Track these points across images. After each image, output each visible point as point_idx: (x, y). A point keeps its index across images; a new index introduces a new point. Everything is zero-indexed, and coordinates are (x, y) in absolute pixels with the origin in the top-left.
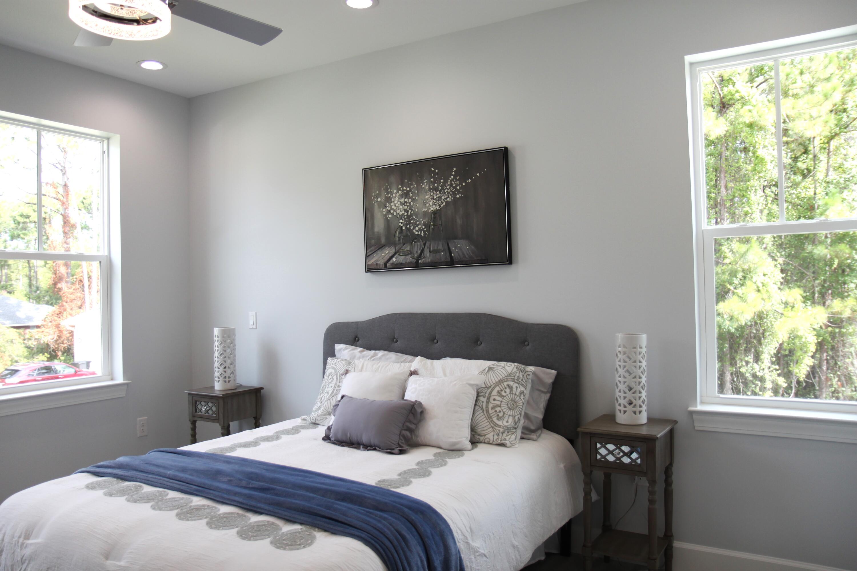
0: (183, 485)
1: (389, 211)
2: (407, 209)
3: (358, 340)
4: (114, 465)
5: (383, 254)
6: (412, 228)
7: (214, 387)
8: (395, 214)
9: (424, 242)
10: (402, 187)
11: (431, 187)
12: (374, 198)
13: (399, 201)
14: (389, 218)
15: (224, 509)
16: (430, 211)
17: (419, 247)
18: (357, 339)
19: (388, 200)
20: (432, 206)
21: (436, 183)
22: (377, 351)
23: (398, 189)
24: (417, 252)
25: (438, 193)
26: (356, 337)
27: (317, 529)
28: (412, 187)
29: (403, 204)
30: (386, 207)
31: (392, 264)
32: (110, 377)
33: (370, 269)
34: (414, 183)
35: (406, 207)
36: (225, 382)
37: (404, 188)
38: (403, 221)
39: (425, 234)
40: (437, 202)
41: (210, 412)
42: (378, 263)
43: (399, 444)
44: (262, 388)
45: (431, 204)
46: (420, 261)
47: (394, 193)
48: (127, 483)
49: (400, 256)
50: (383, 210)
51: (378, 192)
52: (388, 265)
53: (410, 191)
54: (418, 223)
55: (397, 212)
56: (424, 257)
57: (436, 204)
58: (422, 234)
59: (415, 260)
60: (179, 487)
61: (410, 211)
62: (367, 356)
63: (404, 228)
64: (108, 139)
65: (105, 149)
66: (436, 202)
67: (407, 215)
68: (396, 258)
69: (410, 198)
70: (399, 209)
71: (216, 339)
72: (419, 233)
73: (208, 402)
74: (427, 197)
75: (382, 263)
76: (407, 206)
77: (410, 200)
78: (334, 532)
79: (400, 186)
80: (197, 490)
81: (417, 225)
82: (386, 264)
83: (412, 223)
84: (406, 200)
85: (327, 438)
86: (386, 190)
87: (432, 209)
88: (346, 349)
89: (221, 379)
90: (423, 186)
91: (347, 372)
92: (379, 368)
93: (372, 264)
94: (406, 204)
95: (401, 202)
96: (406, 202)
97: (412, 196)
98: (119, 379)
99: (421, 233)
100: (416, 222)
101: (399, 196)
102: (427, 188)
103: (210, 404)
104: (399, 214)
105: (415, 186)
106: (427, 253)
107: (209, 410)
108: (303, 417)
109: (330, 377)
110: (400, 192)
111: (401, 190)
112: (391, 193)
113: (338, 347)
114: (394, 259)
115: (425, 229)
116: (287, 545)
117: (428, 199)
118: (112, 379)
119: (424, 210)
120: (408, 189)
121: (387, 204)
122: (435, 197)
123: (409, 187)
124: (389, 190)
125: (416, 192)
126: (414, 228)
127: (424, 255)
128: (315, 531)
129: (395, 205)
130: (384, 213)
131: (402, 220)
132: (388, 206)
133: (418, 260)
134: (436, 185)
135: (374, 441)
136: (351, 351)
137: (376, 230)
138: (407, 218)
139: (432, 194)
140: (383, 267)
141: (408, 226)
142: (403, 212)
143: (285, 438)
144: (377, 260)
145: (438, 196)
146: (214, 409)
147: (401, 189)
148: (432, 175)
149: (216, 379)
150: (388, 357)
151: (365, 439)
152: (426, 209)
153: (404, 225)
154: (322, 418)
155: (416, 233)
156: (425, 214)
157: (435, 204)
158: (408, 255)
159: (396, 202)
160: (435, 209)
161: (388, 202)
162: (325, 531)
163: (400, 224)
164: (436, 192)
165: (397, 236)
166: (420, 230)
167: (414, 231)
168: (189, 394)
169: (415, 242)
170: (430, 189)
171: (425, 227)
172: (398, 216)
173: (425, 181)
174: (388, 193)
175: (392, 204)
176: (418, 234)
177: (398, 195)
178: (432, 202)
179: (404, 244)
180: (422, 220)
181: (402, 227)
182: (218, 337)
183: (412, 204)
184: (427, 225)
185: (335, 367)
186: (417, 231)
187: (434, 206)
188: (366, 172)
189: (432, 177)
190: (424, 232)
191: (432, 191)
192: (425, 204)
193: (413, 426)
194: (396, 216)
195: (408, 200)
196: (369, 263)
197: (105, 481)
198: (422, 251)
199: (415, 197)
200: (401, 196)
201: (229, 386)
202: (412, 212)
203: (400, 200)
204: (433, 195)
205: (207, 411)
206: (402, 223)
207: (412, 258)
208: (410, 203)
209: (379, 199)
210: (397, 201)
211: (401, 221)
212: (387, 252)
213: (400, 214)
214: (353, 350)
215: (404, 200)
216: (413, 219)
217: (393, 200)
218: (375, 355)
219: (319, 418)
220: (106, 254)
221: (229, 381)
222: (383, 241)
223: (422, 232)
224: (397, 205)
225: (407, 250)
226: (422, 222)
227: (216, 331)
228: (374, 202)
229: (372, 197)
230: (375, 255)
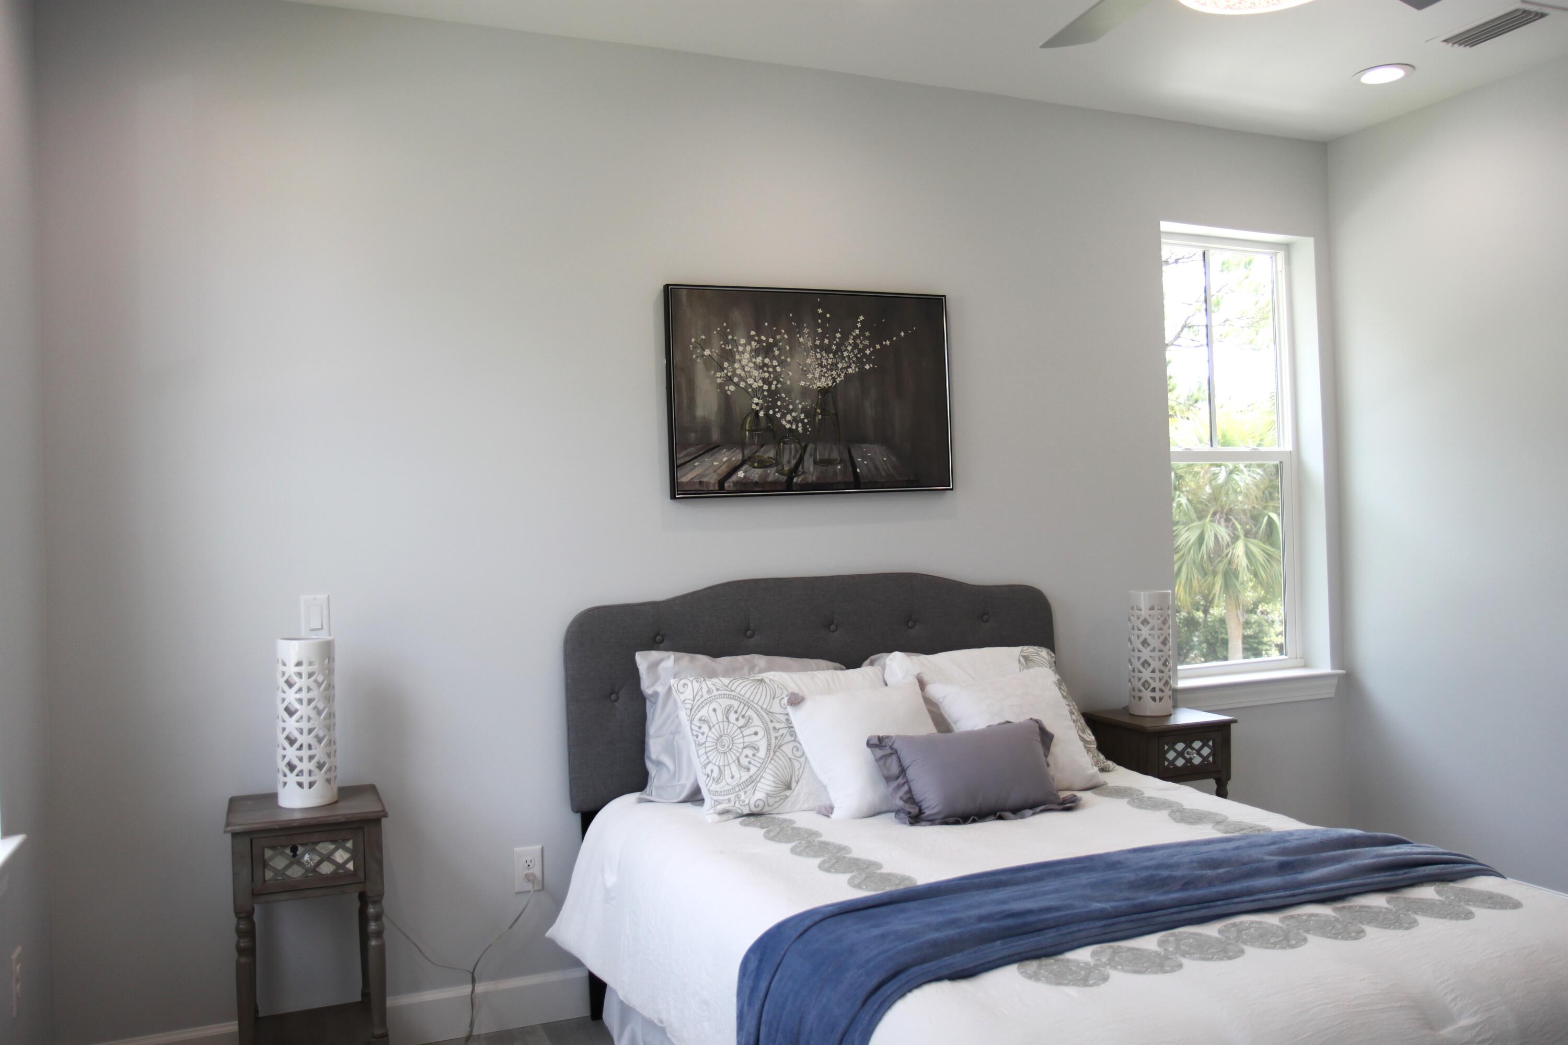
1: (729, 379)
2: (768, 378)
5: (715, 463)
6: (778, 415)
8: (742, 385)
9: (803, 444)
10: (758, 334)
11: (818, 343)
12: (694, 347)
13: (750, 361)
14: (729, 393)
16: (815, 387)
17: (793, 452)
19: (729, 356)
20: (820, 378)
21: (827, 338)
23: (750, 339)
24: (789, 462)
25: (831, 356)
28: (778, 337)
29: (761, 368)
30: (722, 369)
31: (735, 484)
33: (682, 492)
34: (783, 331)
35: (766, 375)
37: (763, 338)
38: (761, 401)
39: (805, 429)
40: (829, 373)
42: (705, 480)
45: (817, 375)
46: (795, 480)
47: (741, 345)
49: (754, 467)
50: (715, 374)
51: (703, 337)
52: (726, 485)
53: (775, 344)
54: (791, 407)
55: (746, 382)
56: (804, 473)
57: (826, 375)
58: (800, 429)
59: (785, 478)
61: (775, 382)
63: (761, 414)
66: (826, 372)
67: (767, 391)
68: (745, 472)
69: (774, 358)
70: (751, 377)
72: (794, 427)
74: (809, 361)
75: (712, 481)
76: (768, 372)
77: (775, 363)
79: (753, 333)
81: (790, 412)
82: (721, 483)
83: (778, 407)
84: (767, 361)
86: (723, 335)
87: (819, 384)
90: (801, 340)
93: (691, 482)
94: (765, 369)
95: (755, 363)
96: (765, 365)
97: (780, 355)
99: (797, 427)
100: (788, 405)
101: (752, 350)
102: (810, 344)
104: (751, 385)
105: (786, 336)
106: (809, 465)
110: (754, 344)
111: (755, 341)
112: (735, 343)
114: (741, 474)
115: (806, 421)
117: (810, 365)
119: (802, 383)
120: (771, 340)
121: (726, 365)
122: (825, 362)
123: (774, 338)
124: (730, 337)
125: (788, 348)
126: (784, 416)
127: (803, 467)
129: (743, 368)
130: (719, 381)
131: (759, 399)
132: (727, 369)
133: (790, 479)
134: (826, 341)
137: (700, 412)
138: (769, 396)
139: (819, 356)
140: (717, 488)
141: (771, 412)
142: (760, 383)
144: (702, 475)
145: (830, 361)
147: (757, 338)
148: (820, 321)
152: (808, 384)
153: (761, 409)
155: (788, 426)
156: (805, 392)
157: (824, 376)
158: (770, 466)
159: (744, 362)
160: (824, 384)
161: (728, 360)
163: (754, 406)
164: (828, 353)
165: (747, 428)
166: (795, 420)
167: (784, 423)
169: (784, 443)
170: (816, 347)
171: (806, 417)
172: (750, 390)
173: (806, 330)
174: (727, 342)
175: (737, 365)
176: (790, 429)
177: (748, 348)
178: (818, 370)
179: (762, 446)
180: (800, 403)
181: (757, 412)
183: (778, 369)
184: (809, 413)
186: (789, 422)
187: (823, 379)
188: (672, 288)
189: (819, 326)
190: (804, 425)
191: (818, 350)
192: (805, 373)
194: (745, 390)
195: (771, 361)
196: (679, 480)
198: (801, 460)
199: (786, 358)
200: (757, 352)
202: (779, 386)
203: (754, 360)
204: (821, 359)
206: (757, 404)
207: (779, 474)
208: (774, 367)
209: (707, 352)
210: (746, 361)
211: (756, 400)
212: (725, 459)
213: (753, 386)
215: (763, 361)
216: (780, 399)
217: (737, 357)
222: (715, 436)
223: (800, 425)
224: (747, 369)
225: (770, 458)
226: (800, 406)
228: (694, 356)
229: (691, 346)
230: (696, 464)
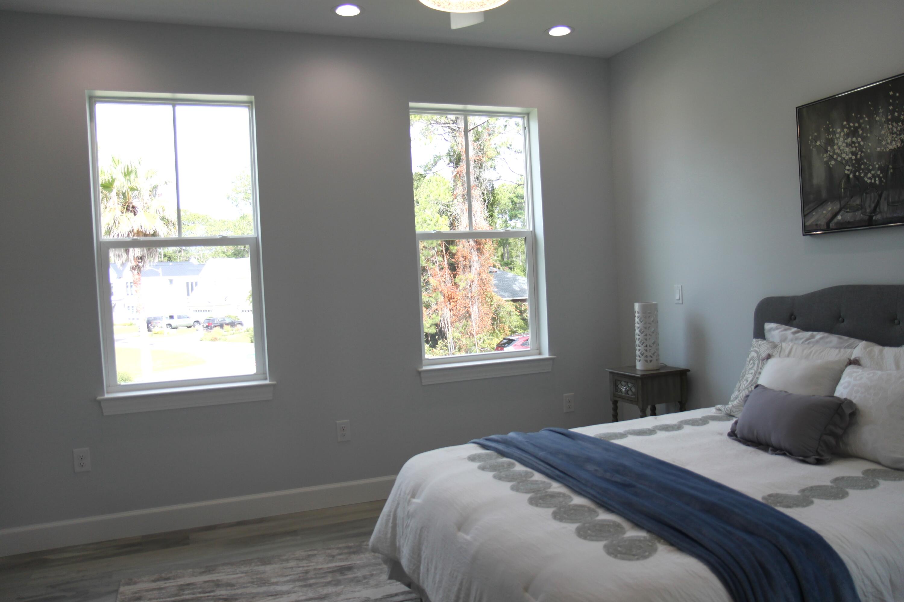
0: (547, 469)
1: (831, 157)
2: (855, 151)
3: (795, 319)
4: (500, 440)
5: (824, 212)
6: (862, 175)
7: (635, 366)
8: (839, 159)
9: (880, 192)
10: (848, 123)
11: (889, 117)
12: (812, 142)
13: (844, 142)
14: (831, 166)
15: (578, 500)
16: (888, 150)
17: (872, 199)
18: (793, 317)
19: (831, 142)
20: (891, 143)
21: (896, 112)
22: (815, 333)
23: (843, 127)
24: (870, 206)
25: (900, 124)
26: (792, 315)
27: (662, 541)
28: (861, 121)
29: (851, 145)
30: (826, 151)
31: (837, 224)
32: (538, 351)
33: (807, 231)
34: (864, 116)
35: (854, 149)
36: (647, 361)
37: (852, 124)
38: (851, 168)
39: (881, 181)
40: (899, 137)
41: (630, 393)
42: (819, 223)
43: (817, 451)
44: (689, 370)
45: (889, 141)
46: (874, 218)
47: (838, 133)
48: (505, 460)
49: (847, 212)
50: (823, 156)
51: (816, 134)
52: (831, 225)
53: (860, 126)
54: (871, 167)
55: (841, 157)
56: (880, 212)
57: (896, 139)
58: (877, 182)
59: (867, 217)
61: (859, 153)
62: (801, 339)
63: (851, 176)
64: (528, 114)
65: (526, 125)
66: (896, 137)
67: (855, 160)
68: (842, 216)
69: (859, 136)
70: (844, 153)
71: (637, 315)
72: (873, 181)
73: (628, 383)
74: (883, 132)
75: (823, 223)
76: (856, 147)
77: (860, 139)
78: (681, 549)
79: (845, 123)
80: (558, 476)
81: (870, 171)
82: (828, 224)
83: (863, 170)
84: (854, 139)
85: (732, 434)
86: (827, 130)
87: (891, 147)
88: (777, 328)
89: (642, 358)
90: (877, 118)
91: (769, 357)
92: (811, 353)
93: (811, 225)
94: (853, 145)
95: (846, 143)
96: (853, 143)
97: (862, 134)
98: (546, 355)
99: (875, 181)
100: (868, 167)
101: (844, 135)
102: (884, 119)
103: (630, 385)
104: (844, 158)
105: (866, 119)
106: (884, 206)
107: (628, 391)
108: (719, 406)
109: (751, 362)
110: (845, 130)
111: (846, 128)
112: (834, 133)
113: (768, 326)
114: (839, 217)
115: (881, 175)
116: (620, 552)
117: (884, 135)
118: (540, 354)
119: (878, 149)
120: (857, 125)
121: (829, 148)
122: (895, 130)
123: (859, 123)
124: (831, 130)
125: (868, 127)
126: (866, 175)
127: (880, 208)
128: (659, 542)
129: (839, 148)
130: (825, 159)
131: (849, 166)
132: (829, 151)
133: (871, 218)
134: (896, 114)
135: (785, 444)
136: (782, 331)
137: (815, 181)
138: (856, 163)
139: (890, 126)
140: (825, 227)
141: (857, 174)
142: (850, 156)
143: (687, 429)
144: (817, 220)
145: (899, 128)
146: (633, 390)
147: (847, 126)
148: (891, 101)
149: (638, 358)
150: (828, 340)
151: (774, 440)
152: (883, 148)
153: (851, 173)
154: (737, 410)
155: (869, 181)
156: (881, 155)
157: (894, 140)
158: (858, 210)
159: (840, 144)
160: (895, 146)
161: (830, 145)
162: (672, 544)
163: (847, 172)
164: (897, 123)
165: (843, 186)
166: (874, 176)
167: (866, 179)
168: (611, 373)
169: (867, 193)
170: (887, 121)
171: (881, 173)
172: (844, 162)
173: (881, 111)
174: (829, 134)
175: (835, 147)
176: (871, 183)
177: (842, 134)
178: (890, 137)
179: (852, 197)
180: (877, 164)
181: (848, 175)
182: (638, 313)
183: (862, 143)
184: (883, 170)
185: (758, 350)
186: (870, 178)
187: (894, 143)
188: (799, 110)
189: (890, 104)
190: (880, 179)
191: (890, 123)
192: (880, 141)
193: (839, 431)
194: (841, 162)
195: (857, 139)
196: (808, 224)
197: (487, 455)
198: (878, 204)
199: (867, 134)
200: (847, 135)
201: (651, 366)
202: (863, 154)
203: (846, 141)
204: (892, 129)
205: (627, 392)
206: (848, 170)
207: (863, 214)
208: (859, 143)
209: (818, 143)
210: (841, 143)
211: (847, 167)
212: (830, 209)
213: (846, 159)
214: (785, 330)
215: (852, 140)
216: (864, 164)
217: (836, 141)
218: (812, 337)
219: (734, 410)
220: (531, 229)
221: (651, 361)
222: (824, 195)
223: (877, 179)
224: (842, 148)
225: (857, 205)
226: (877, 166)
227: (637, 306)
228: (811, 148)
229: (809, 142)
230: (814, 213)
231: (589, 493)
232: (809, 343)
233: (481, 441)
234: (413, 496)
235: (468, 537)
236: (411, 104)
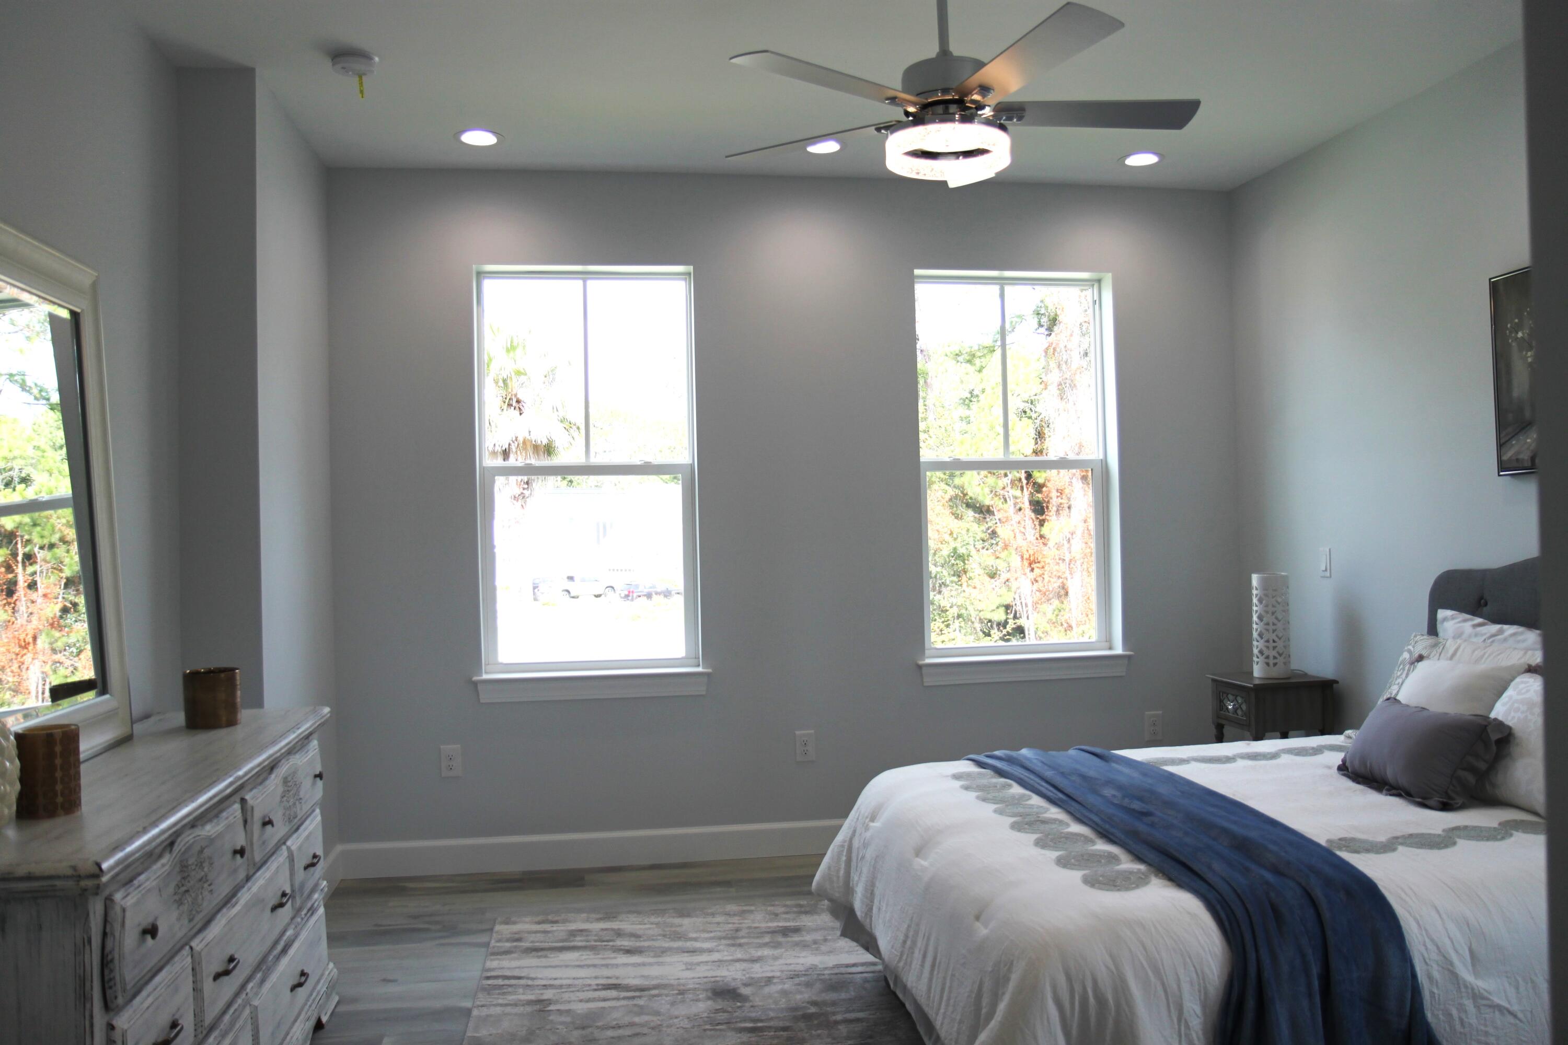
0: (1050, 791)
3: (1486, 604)
4: (1004, 757)
5: (1529, 440)
7: (1252, 673)
12: (1510, 332)
15: (1076, 828)
18: (1483, 601)
22: (1505, 627)
26: (1482, 598)
27: (1161, 875)
30: (1532, 347)
32: (1107, 644)
33: (1506, 469)
36: (1268, 664)
41: (1239, 712)
42: (1521, 456)
43: (1446, 793)
44: (1336, 682)
48: (1003, 780)
50: (1526, 354)
51: (1517, 321)
60: (1049, 794)
62: (1482, 635)
64: (1099, 281)
65: (1096, 298)
71: (1254, 592)
73: (1237, 696)
75: (1526, 458)
78: (1180, 884)
80: (1060, 800)
82: (1533, 459)
85: (1343, 768)
88: (1453, 618)
89: (1262, 659)
91: (1421, 658)
92: (1485, 654)
93: (1510, 460)
98: (1119, 650)
103: (1240, 700)
107: (1237, 709)
108: (1348, 732)
109: (1401, 666)
113: (1442, 614)
116: (1099, 882)
118: (1110, 648)
128: (1156, 876)
130: (1530, 360)
135: (1403, 781)
136: (1459, 622)
137: (1516, 393)
140: (1530, 464)
143: (1285, 759)
144: (1518, 453)
146: (1244, 707)
149: (1255, 659)
150: (1520, 638)
151: (1391, 773)
162: (1170, 879)
168: (1214, 680)
182: (1257, 589)
185: (1412, 649)
188: (1495, 283)
193: (1482, 766)
196: (1505, 458)
197: (979, 774)
201: (1276, 672)
205: (1235, 710)
209: (1520, 335)
212: (1535, 436)
214: (1465, 621)
218: (1501, 632)
220: (1101, 457)
221: (1275, 664)
222: (1527, 414)
227: (1255, 579)
228: (1510, 341)
229: (1508, 332)
230: (1514, 442)
231: (1091, 820)
232: (1493, 642)
233: (982, 758)
234: (873, 819)
235: (925, 863)
236: (917, 272)
